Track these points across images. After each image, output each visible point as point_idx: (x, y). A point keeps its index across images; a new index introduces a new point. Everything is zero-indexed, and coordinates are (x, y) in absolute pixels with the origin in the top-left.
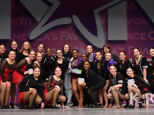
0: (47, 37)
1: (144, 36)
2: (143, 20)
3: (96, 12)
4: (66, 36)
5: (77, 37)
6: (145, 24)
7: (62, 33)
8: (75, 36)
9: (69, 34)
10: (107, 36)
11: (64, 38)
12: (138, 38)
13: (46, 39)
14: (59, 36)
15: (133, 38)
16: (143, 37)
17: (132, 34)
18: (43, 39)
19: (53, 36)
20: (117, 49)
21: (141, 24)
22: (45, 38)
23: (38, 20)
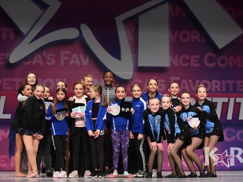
0: (38, 59)
1: (196, 61)
2: (195, 35)
3: (119, 20)
4: (70, 58)
5: (87, 60)
6: (198, 40)
7: (63, 53)
8: (85, 60)
9: (75, 55)
10: (136, 60)
11: (67, 62)
12: (187, 64)
13: (36, 63)
14: (57, 59)
15: (179, 63)
16: (195, 63)
17: (177, 56)
19: (48, 58)
21: (193, 40)
22: (35, 61)
23: (24, 31)
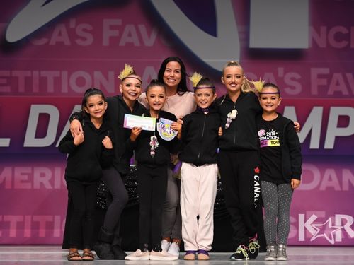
0: (60, 34)
4: (121, 34)
5: (154, 36)
7: (107, 23)
8: (149, 35)
9: (130, 28)
10: (245, 37)
11: (114, 40)
12: (344, 44)
13: (57, 42)
14: (97, 34)
15: (328, 42)
17: (324, 29)
18: (48, 43)
19: (79, 32)
20: (276, 74)
22: (54, 39)
